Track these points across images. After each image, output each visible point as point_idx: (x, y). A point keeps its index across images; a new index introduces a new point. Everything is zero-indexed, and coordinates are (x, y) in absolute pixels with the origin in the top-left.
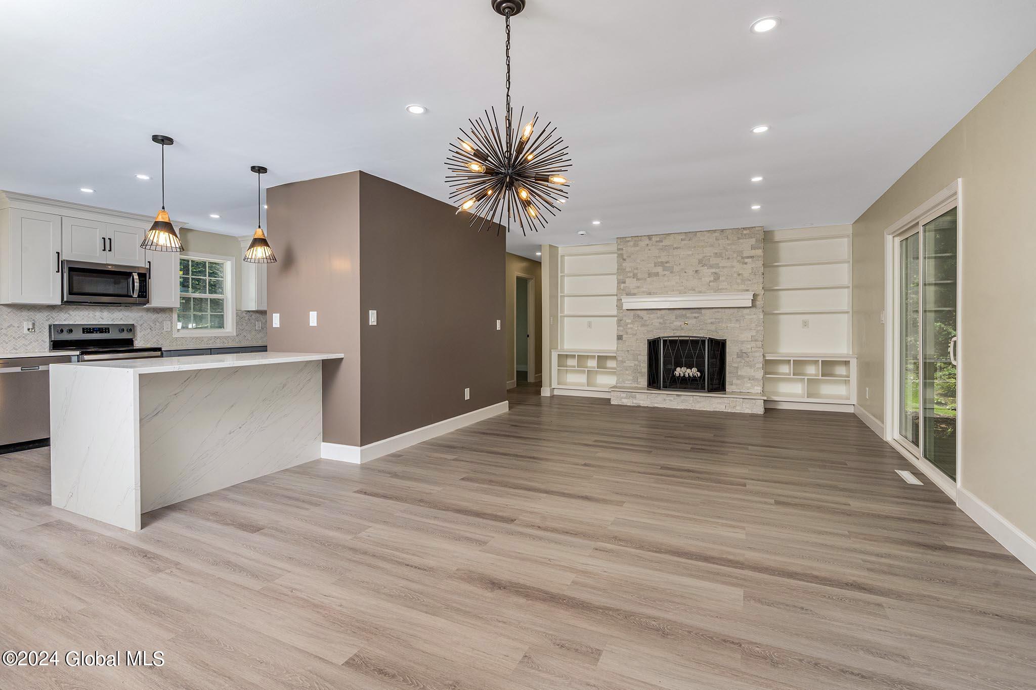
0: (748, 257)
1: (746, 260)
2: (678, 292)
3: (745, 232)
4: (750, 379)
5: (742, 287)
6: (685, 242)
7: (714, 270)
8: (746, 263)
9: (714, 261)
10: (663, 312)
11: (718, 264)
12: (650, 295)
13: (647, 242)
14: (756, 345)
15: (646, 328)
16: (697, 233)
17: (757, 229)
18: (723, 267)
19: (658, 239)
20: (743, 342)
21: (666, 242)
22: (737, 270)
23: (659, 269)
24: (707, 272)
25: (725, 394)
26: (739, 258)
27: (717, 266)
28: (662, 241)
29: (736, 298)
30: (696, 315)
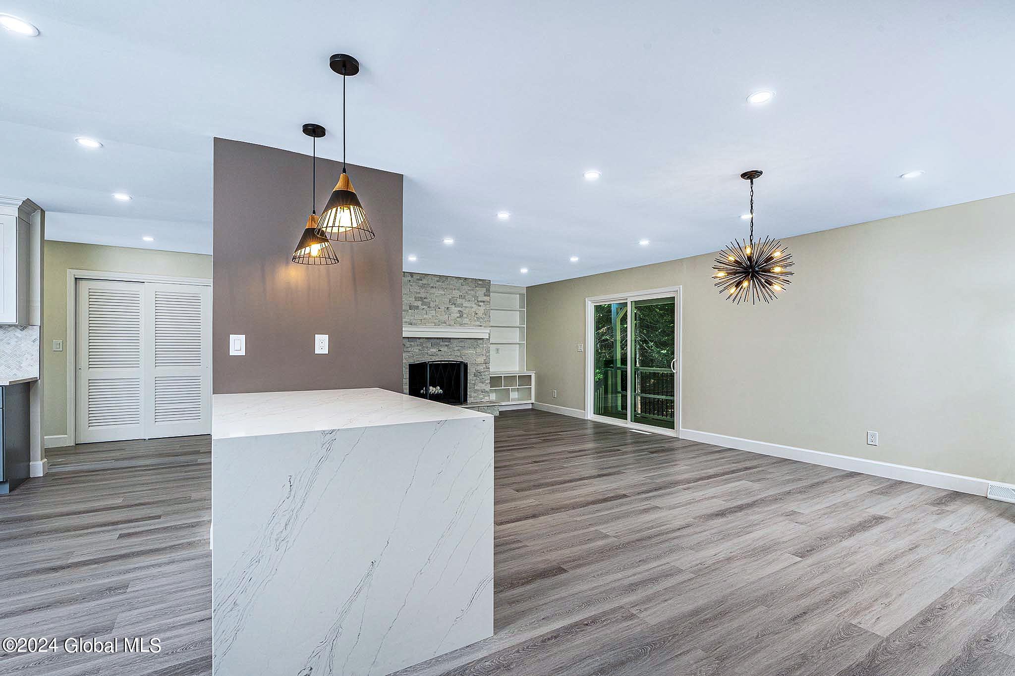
0: (481, 302)
1: (480, 304)
2: (433, 324)
3: (480, 282)
4: (482, 392)
5: (478, 323)
6: (440, 284)
7: (460, 309)
8: (480, 306)
9: (459, 301)
10: (421, 340)
11: (463, 304)
12: (411, 325)
13: (410, 278)
14: (486, 366)
15: (408, 354)
16: (448, 278)
17: (487, 281)
18: (466, 307)
19: (418, 278)
20: (478, 365)
21: (424, 282)
22: (475, 310)
23: (419, 303)
24: (454, 309)
25: (467, 405)
26: (476, 301)
27: (461, 305)
28: (421, 280)
29: (472, 331)
30: (447, 343)
